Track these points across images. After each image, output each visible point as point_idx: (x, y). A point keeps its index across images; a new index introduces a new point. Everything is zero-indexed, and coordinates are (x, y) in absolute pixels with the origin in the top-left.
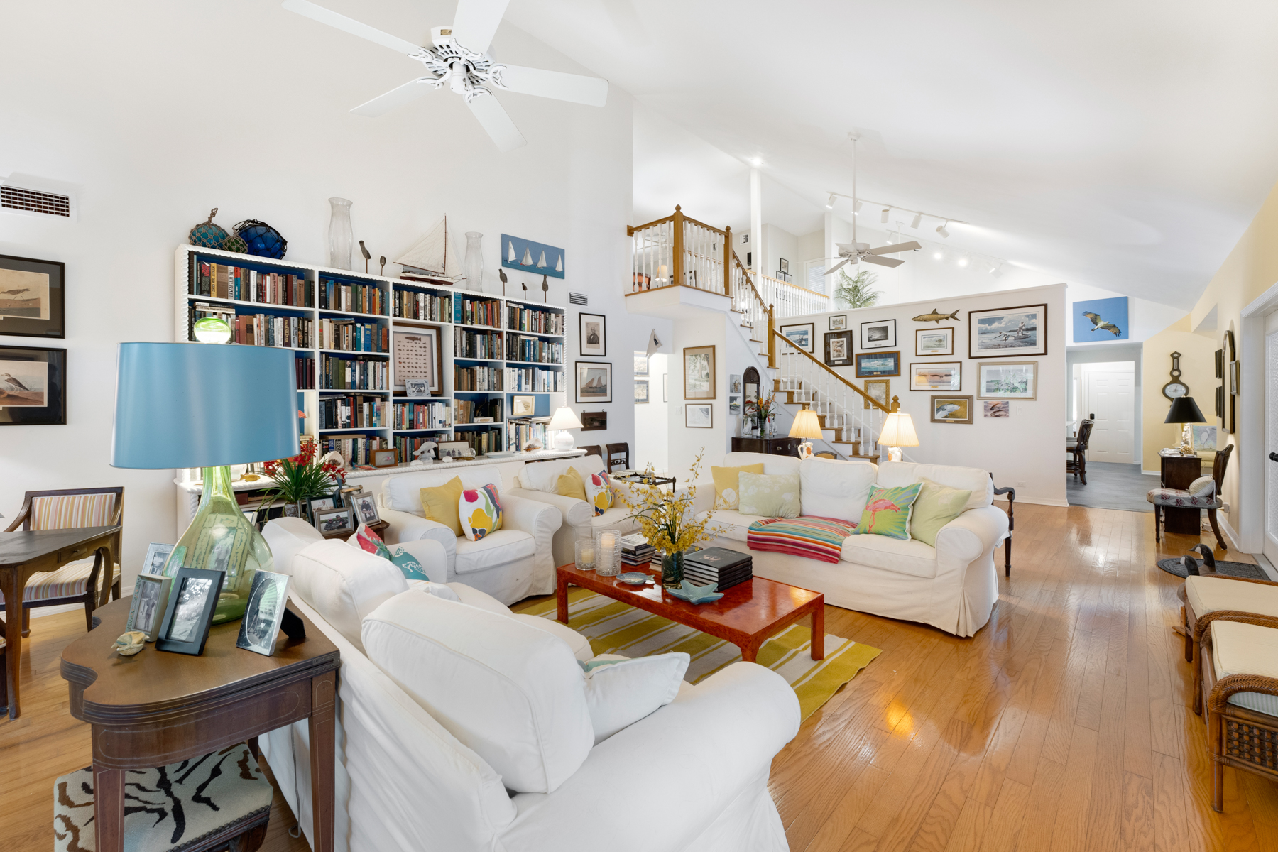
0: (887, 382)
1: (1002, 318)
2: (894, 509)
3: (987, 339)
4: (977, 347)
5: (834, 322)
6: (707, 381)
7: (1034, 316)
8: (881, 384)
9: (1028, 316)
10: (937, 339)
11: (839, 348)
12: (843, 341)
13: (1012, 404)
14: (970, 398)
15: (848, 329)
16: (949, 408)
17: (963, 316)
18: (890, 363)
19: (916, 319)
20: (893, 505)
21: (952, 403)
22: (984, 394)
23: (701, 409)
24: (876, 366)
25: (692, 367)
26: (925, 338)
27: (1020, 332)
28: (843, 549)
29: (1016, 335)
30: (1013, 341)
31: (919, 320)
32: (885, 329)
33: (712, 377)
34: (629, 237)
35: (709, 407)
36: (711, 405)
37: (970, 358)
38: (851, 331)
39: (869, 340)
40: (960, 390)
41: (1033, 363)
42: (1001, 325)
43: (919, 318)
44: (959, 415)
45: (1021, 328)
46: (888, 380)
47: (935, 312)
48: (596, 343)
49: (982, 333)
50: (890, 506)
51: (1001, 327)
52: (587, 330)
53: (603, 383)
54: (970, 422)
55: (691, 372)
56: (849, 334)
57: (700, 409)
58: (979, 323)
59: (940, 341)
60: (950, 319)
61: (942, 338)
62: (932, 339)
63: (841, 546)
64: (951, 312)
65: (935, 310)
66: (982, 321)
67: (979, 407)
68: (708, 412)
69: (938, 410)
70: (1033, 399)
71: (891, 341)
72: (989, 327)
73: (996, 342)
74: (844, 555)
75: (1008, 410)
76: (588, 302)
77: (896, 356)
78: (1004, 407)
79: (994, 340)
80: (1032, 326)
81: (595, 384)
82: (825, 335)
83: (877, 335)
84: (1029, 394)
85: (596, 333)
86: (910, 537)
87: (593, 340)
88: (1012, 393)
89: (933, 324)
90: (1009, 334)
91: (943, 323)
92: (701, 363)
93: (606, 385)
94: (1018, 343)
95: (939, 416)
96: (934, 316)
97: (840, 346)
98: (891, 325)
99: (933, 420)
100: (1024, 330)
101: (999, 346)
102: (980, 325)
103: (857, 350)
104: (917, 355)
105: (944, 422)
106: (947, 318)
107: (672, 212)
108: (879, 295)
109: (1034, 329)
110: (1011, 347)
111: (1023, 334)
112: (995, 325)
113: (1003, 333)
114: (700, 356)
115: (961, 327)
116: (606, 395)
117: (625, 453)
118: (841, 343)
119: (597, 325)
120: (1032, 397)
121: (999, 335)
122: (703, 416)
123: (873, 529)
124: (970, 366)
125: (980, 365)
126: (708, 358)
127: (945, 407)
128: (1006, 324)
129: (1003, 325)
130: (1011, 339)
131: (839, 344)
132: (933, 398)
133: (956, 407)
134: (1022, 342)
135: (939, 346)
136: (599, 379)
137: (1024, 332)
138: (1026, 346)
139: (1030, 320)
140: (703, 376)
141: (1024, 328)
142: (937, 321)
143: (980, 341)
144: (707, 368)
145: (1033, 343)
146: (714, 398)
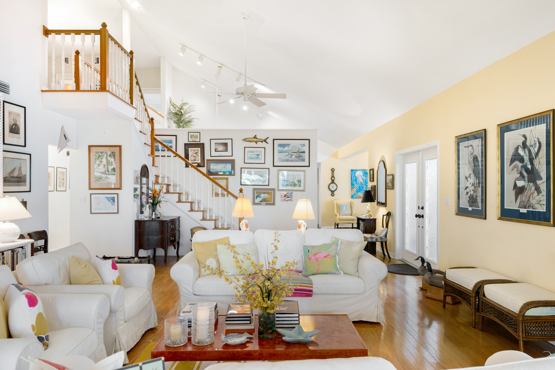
0: (227, 179)
1: (290, 145)
2: (330, 257)
3: (282, 156)
4: (277, 160)
5: (191, 136)
6: (114, 174)
7: (304, 145)
8: (223, 180)
9: (301, 145)
10: (257, 154)
11: (195, 155)
12: (198, 150)
13: (294, 193)
14: (273, 190)
15: (201, 142)
16: (263, 196)
17: (270, 141)
18: (229, 167)
19: (245, 140)
20: (328, 255)
21: (264, 193)
22: (281, 188)
23: (108, 198)
24: (220, 168)
25: (98, 162)
26: (249, 152)
27: (298, 154)
28: (314, 286)
29: (296, 155)
30: (294, 158)
31: (246, 141)
32: (226, 145)
33: (119, 171)
34: (44, 36)
35: (116, 196)
36: (117, 194)
37: (274, 166)
38: (203, 144)
39: (216, 151)
40: (268, 185)
41: (304, 171)
42: (289, 149)
43: (246, 140)
44: (268, 200)
45: (298, 151)
46: (228, 178)
47: (255, 137)
48: (17, 134)
49: (280, 152)
50: (327, 256)
51: (289, 150)
52: (10, 120)
53: (23, 173)
54: (273, 204)
55: (96, 166)
56: (202, 146)
57: (106, 198)
58: (278, 147)
59: (258, 155)
60: (264, 142)
61: (259, 153)
62: (254, 153)
63: (312, 285)
64: (264, 138)
65: (256, 135)
66: (280, 145)
67: (278, 195)
68: (114, 200)
69: (257, 197)
70: (303, 191)
71: (229, 153)
72: (283, 149)
73: (286, 158)
74: (314, 290)
75: (292, 197)
76: (10, 91)
77: (232, 162)
78: (290, 195)
79: (285, 157)
80: (303, 151)
81: (16, 174)
82: (185, 144)
83: (221, 148)
84: (302, 188)
85: (18, 123)
86: (342, 272)
87: (14, 130)
88: (294, 187)
89: (253, 144)
90: (293, 154)
91: (260, 144)
92: (107, 159)
93: (25, 175)
94: (296, 159)
95: (257, 201)
96: (255, 139)
97: (196, 153)
98: (229, 142)
99: (254, 203)
100: (299, 152)
101: (288, 160)
102: (279, 148)
103: (207, 157)
104: (245, 163)
105: (260, 204)
106: (262, 142)
107: (99, 27)
108: (194, 120)
109: (304, 152)
110: (294, 161)
111: (299, 155)
112: (286, 148)
113: (290, 153)
114: (106, 153)
115: (269, 147)
116: (25, 185)
117: (43, 241)
118: (196, 151)
119: (18, 115)
120: (303, 189)
121: (288, 154)
122: (109, 204)
123: (319, 272)
124: (274, 170)
125: (279, 170)
126: (114, 156)
127: (261, 195)
128: (291, 148)
129: (290, 148)
130: (294, 157)
131: (195, 152)
132: (254, 189)
133: (266, 195)
134: (299, 159)
135: (257, 158)
136: (20, 168)
137: (300, 154)
138: (301, 161)
139: (302, 147)
140: (110, 170)
141: (299, 151)
142: (256, 143)
143: (279, 157)
144: (114, 163)
145: (304, 160)
146: (120, 189)
